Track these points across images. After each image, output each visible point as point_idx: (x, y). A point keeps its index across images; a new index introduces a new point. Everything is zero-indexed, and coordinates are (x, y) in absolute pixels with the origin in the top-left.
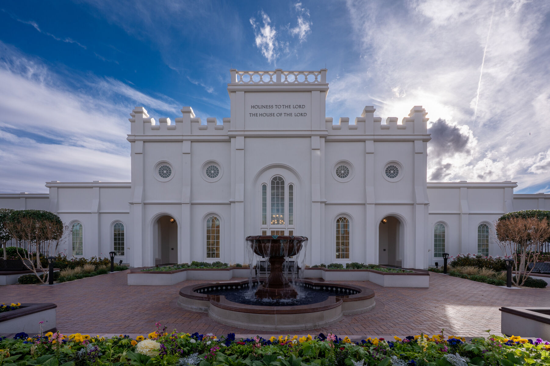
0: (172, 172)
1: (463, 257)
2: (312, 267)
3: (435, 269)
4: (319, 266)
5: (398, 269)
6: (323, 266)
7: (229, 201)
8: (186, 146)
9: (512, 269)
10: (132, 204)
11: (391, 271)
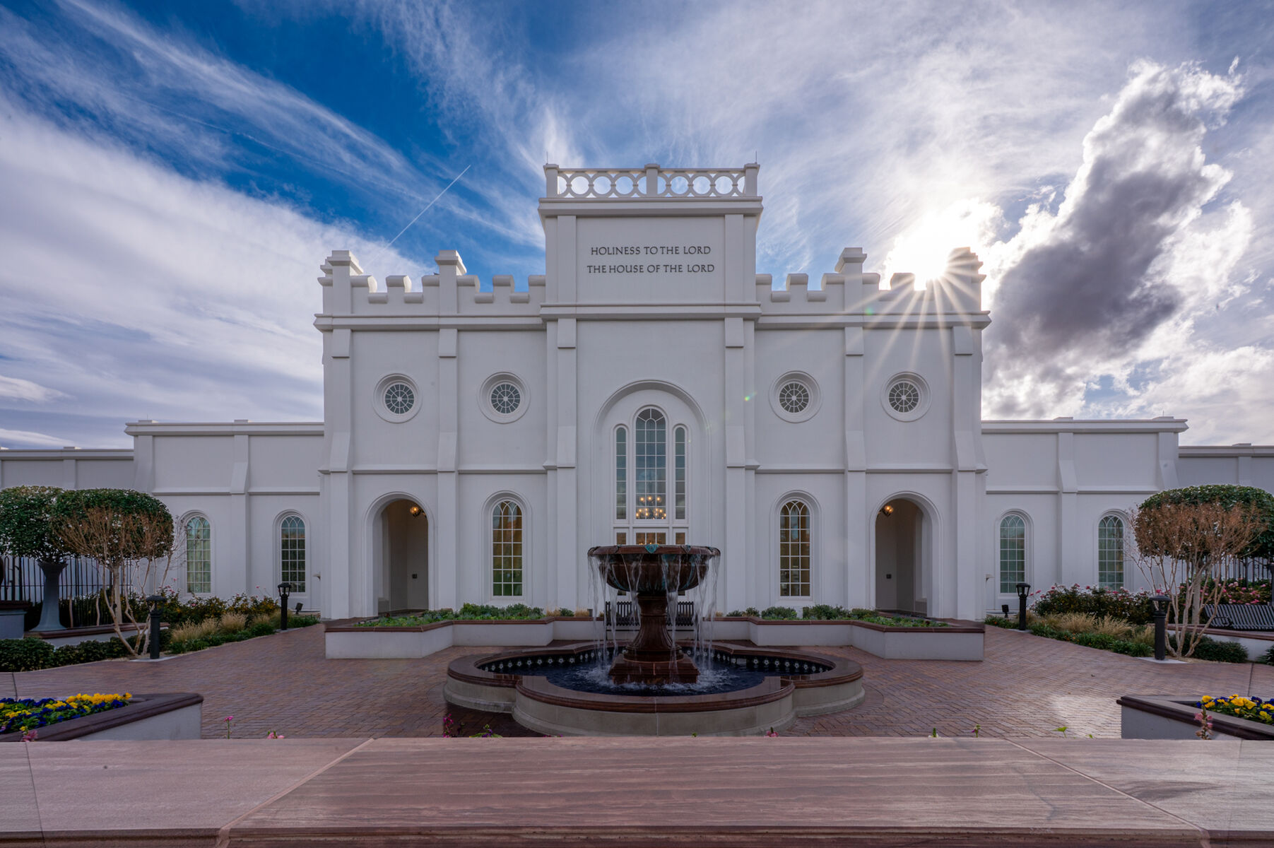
0: (415, 399)
1: (1064, 592)
2: (727, 616)
3: (1001, 619)
4: (744, 613)
5: (917, 619)
6: (752, 612)
7: (544, 467)
8: (447, 342)
9: (1166, 619)
10: (326, 473)
11: (901, 623)
